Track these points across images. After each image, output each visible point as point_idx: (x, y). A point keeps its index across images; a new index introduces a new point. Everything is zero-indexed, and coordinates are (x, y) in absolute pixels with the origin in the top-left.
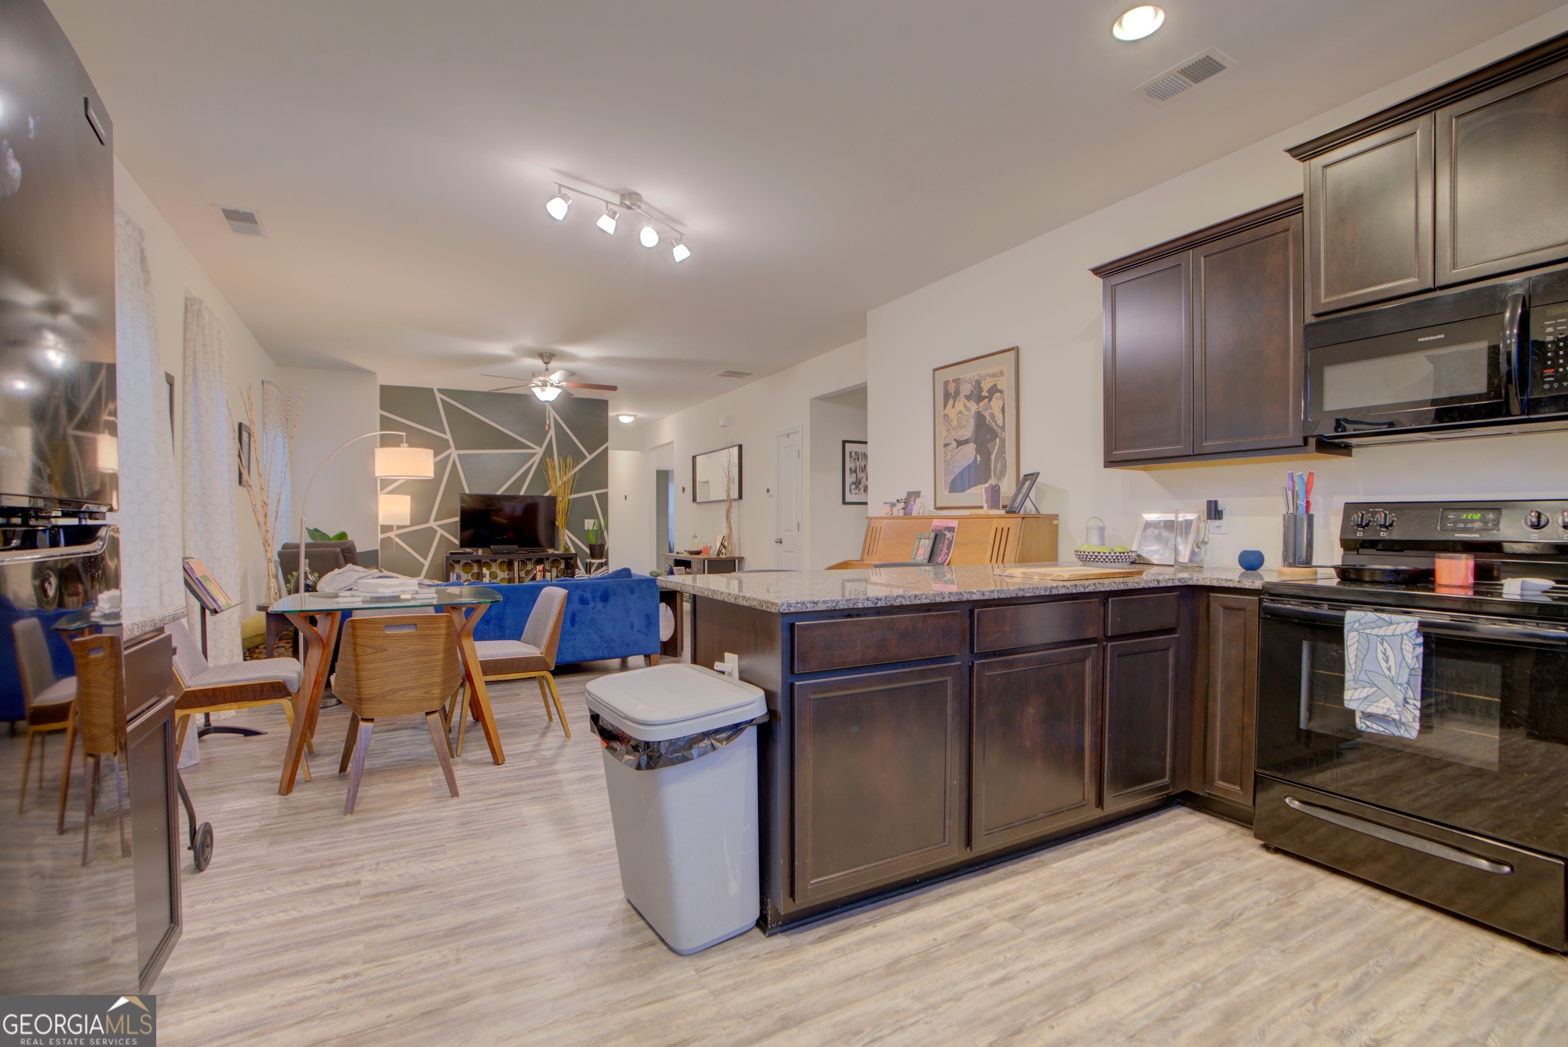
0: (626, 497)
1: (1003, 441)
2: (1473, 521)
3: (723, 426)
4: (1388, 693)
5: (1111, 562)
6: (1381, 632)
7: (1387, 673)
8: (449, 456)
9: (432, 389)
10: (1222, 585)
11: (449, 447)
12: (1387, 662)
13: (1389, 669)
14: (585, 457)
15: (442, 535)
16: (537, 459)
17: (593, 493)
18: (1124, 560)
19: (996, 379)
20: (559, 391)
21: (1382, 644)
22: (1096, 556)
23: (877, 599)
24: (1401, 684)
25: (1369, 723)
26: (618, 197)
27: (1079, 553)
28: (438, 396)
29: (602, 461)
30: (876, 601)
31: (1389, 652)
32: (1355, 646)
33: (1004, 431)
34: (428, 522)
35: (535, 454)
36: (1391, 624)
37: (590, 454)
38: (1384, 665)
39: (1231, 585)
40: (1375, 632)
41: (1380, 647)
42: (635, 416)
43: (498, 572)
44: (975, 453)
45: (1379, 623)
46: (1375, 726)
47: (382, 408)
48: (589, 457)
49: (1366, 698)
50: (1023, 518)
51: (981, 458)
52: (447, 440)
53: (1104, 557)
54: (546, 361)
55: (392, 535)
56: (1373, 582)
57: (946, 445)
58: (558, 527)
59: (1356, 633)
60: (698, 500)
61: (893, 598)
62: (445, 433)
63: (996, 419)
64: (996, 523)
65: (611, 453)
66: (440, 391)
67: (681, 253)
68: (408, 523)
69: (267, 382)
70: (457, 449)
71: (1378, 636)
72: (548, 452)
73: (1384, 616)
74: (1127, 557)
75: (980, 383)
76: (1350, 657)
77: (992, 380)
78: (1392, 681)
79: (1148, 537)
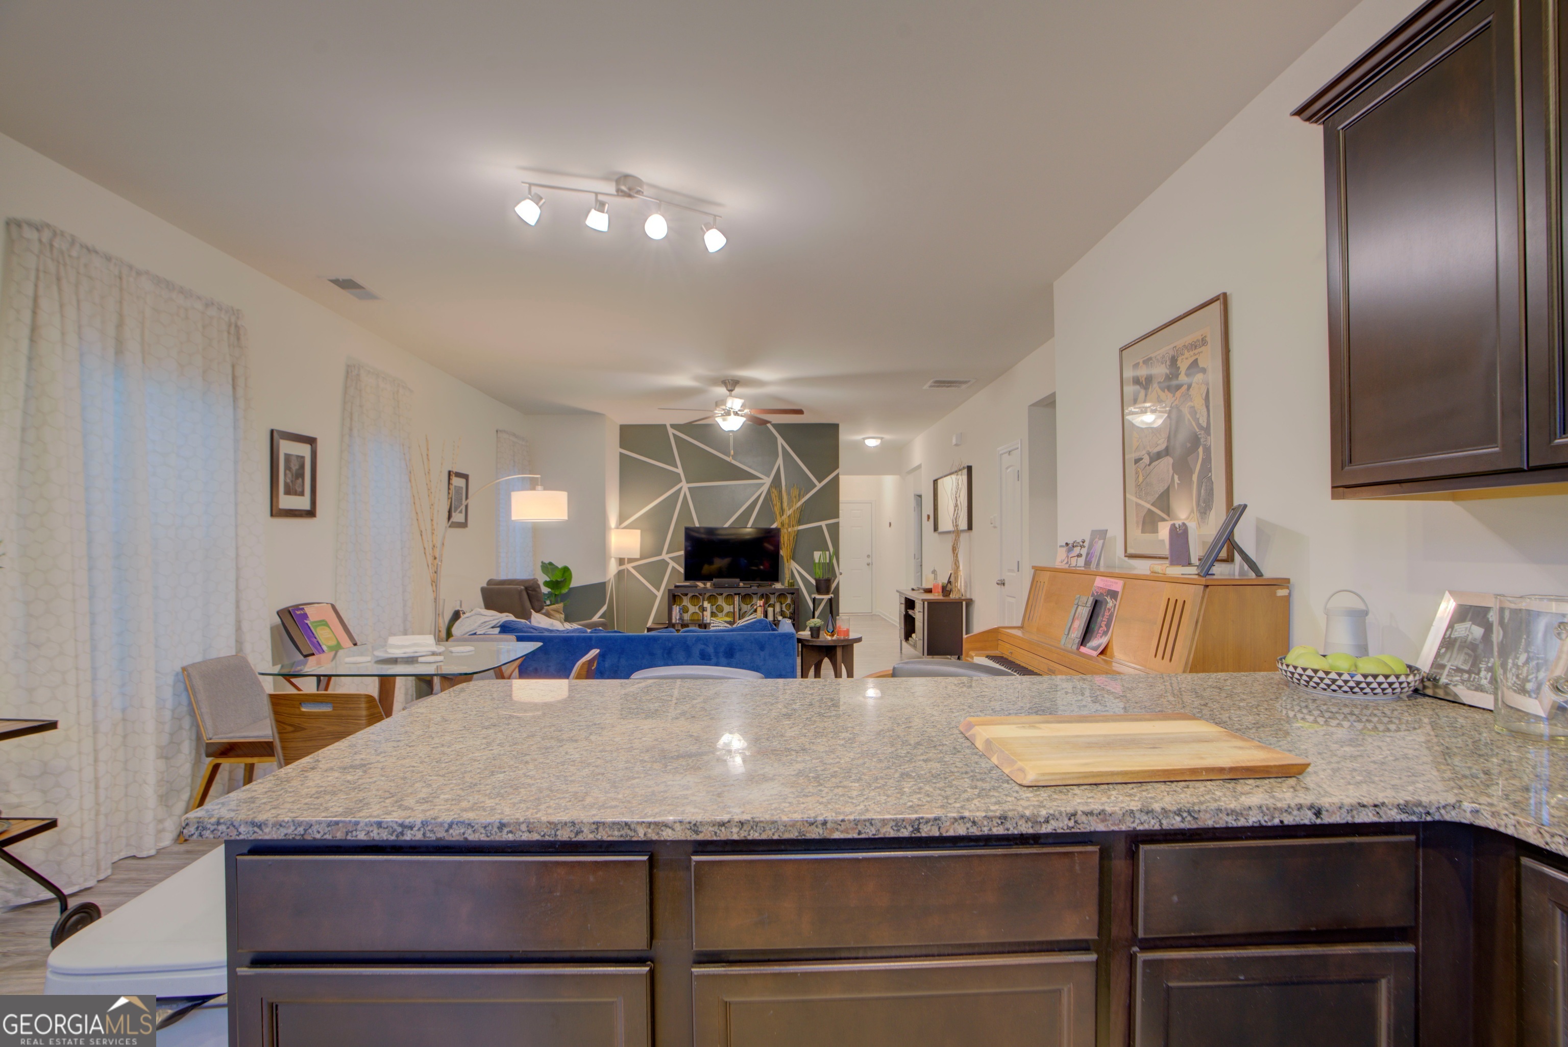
0: (890, 524)
1: (1207, 451)
3: (956, 445)
8: (680, 489)
9: (665, 426)
11: (681, 481)
14: (815, 486)
15: (673, 567)
16: (765, 489)
17: (823, 524)
19: (1196, 351)
20: (743, 419)
23: (402, 825)
26: (614, 184)
28: (671, 431)
29: (833, 488)
30: (399, 829)
33: (1209, 434)
34: (660, 554)
35: (763, 484)
37: (820, 482)
42: (881, 438)
43: (724, 605)
44: (1171, 471)
47: (621, 446)
48: (819, 486)
50: (1206, 586)
51: (1179, 479)
52: (679, 474)
54: (730, 388)
55: (629, 567)
57: (1137, 461)
58: (782, 557)
60: (941, 529)
61: (441, 824)
62: (677, 467)
63: (1198, 417)
64: (1168, 591)
65: (843, 479)
66: (673, 426)
67: (714, 241)
68: (638, 556)
69: (501, 431)
70: (688, 482)
72: (776, 482)
75: (1176, 360)
77: (1191, 353)
79: (1456, 639)
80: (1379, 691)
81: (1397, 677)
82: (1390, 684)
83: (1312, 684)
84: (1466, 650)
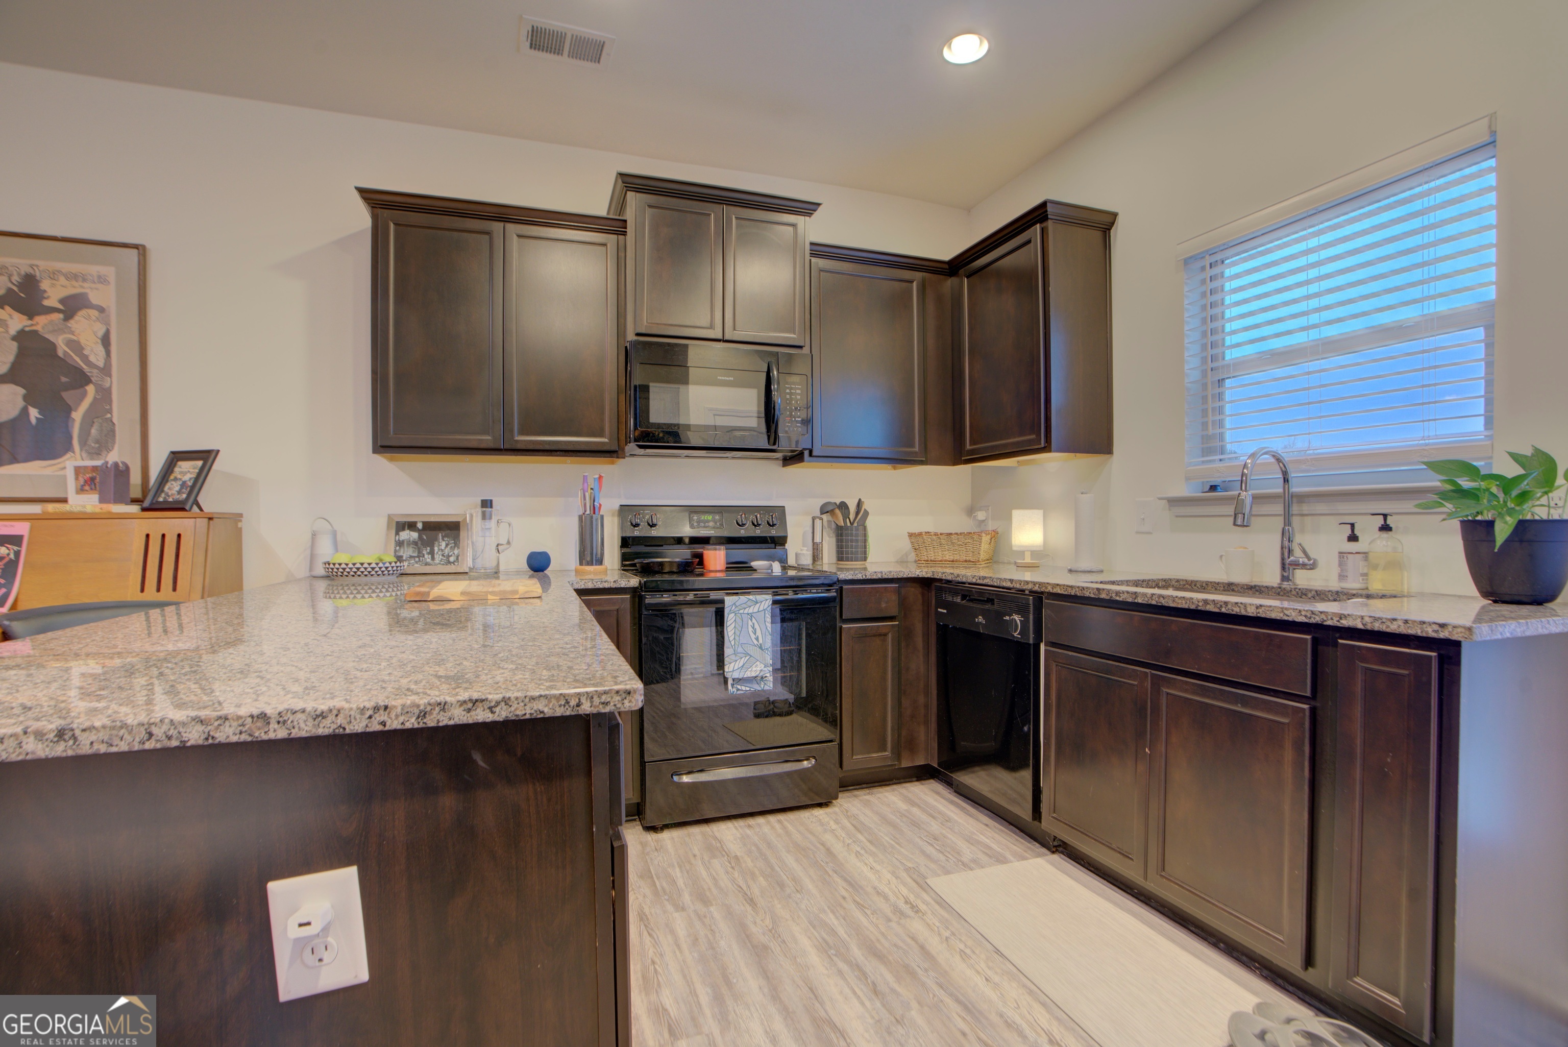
1: (105, 395)
2: (708, 521)
4: (758, 658)
5: (378, 575)
6: (751, 611)
7: (756, 642)
10: (597, 587)
12: (755, 634)
13: (757, 639)
18: (391, 572)
21: (751, 620)
22: (344, 569)
24: (767, 649)
25: (739, 687)
27: (332, 566)
31: (756, 626)
32: (733, 625)
33: (108, 375)
36: (757, 603)
38: (753, 636)
39: (606, 585)
40: (746, 611)
41: (750, 623)
45: (749, 603)
46: (744, 688)
49: (743, 666)
50: (210, 519)
51: (39, 413)
53: (369, 569)
56: (671, 573)
59: (733, 614)
63: (84, 352)
64: (142, 527)
71: (748, 614)
73: (751, 597)
74: (395, 568)
76: (730, 635)
78: (761, 647)
79: (403, 541)
80: (380, 573)
81: (390, 563)
82: (387, 568)
83: (345, 573)
84: (412, 546)
